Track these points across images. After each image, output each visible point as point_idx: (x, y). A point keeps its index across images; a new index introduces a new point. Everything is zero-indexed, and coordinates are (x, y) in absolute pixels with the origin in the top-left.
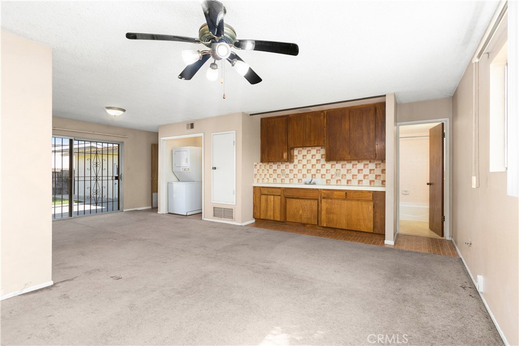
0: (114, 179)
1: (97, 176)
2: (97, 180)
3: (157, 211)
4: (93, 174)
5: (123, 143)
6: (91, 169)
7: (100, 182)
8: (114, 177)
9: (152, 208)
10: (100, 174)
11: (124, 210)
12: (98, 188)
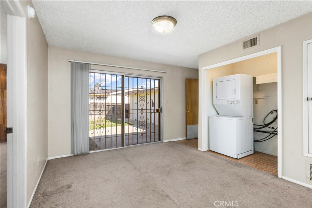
0: (155, 112)
1: (142, 109)
2: (142, 113)
3: (198, 147)
4: (140, 108)
5: (162, 78)
6: (137, 103)
7: (144, 114)
8: (155, 110)
9: (186, 139)
10: (144, 108)
11: (164, 141)
12: (143, 121)
